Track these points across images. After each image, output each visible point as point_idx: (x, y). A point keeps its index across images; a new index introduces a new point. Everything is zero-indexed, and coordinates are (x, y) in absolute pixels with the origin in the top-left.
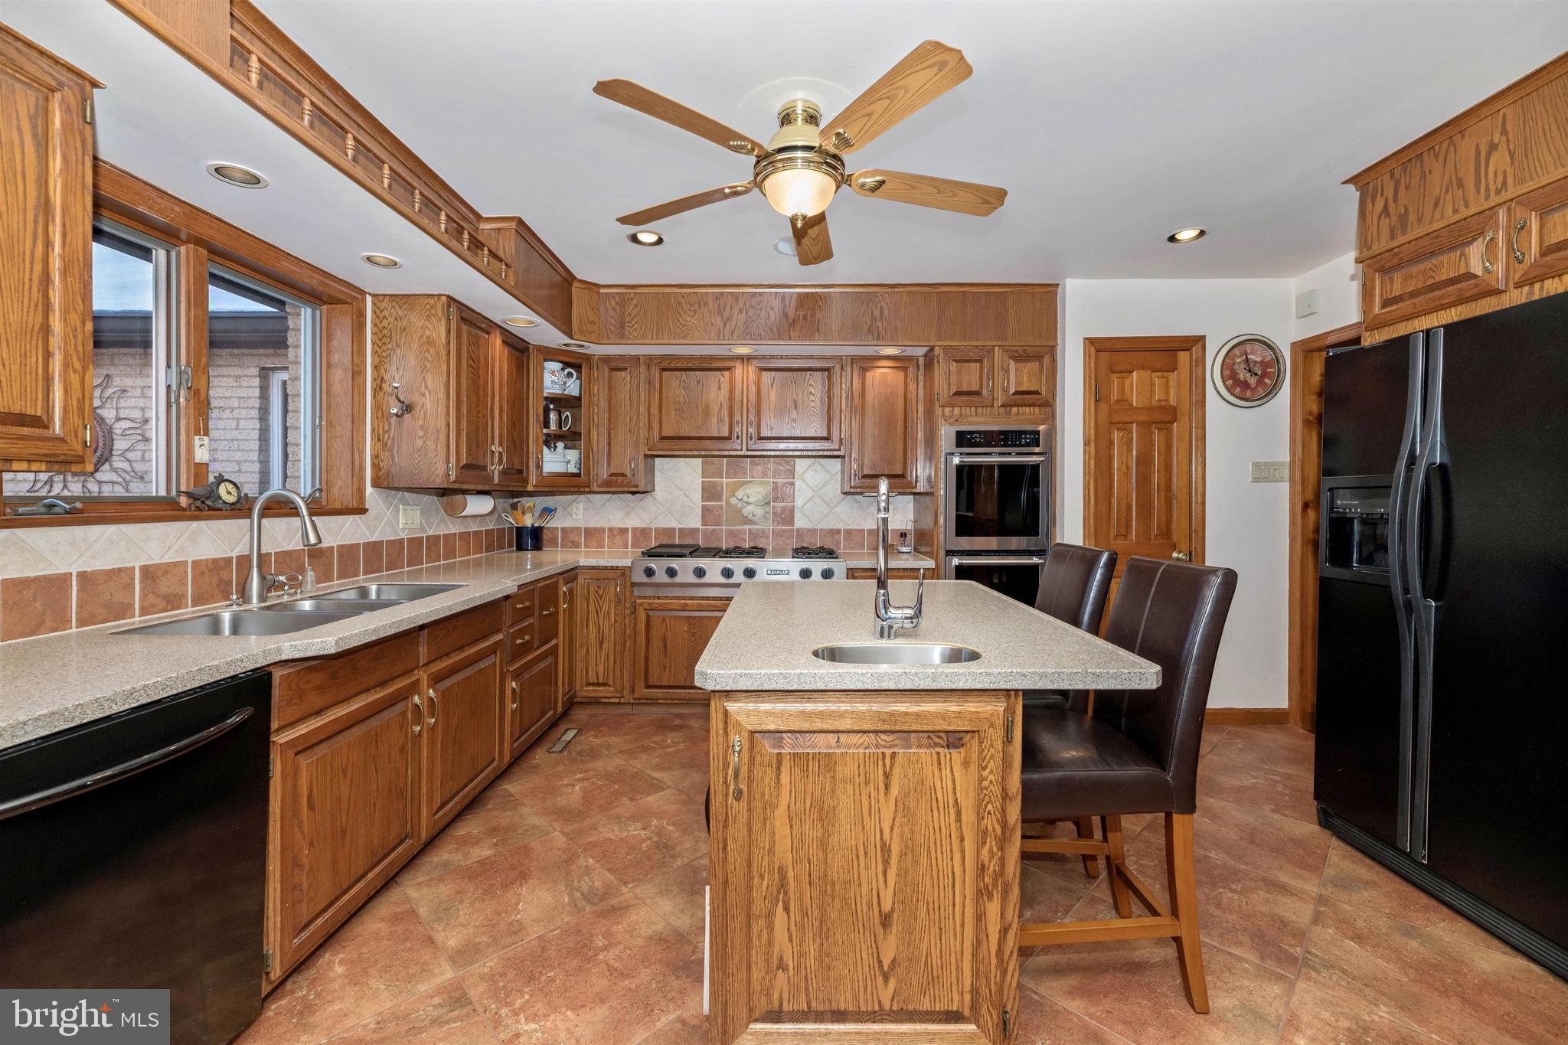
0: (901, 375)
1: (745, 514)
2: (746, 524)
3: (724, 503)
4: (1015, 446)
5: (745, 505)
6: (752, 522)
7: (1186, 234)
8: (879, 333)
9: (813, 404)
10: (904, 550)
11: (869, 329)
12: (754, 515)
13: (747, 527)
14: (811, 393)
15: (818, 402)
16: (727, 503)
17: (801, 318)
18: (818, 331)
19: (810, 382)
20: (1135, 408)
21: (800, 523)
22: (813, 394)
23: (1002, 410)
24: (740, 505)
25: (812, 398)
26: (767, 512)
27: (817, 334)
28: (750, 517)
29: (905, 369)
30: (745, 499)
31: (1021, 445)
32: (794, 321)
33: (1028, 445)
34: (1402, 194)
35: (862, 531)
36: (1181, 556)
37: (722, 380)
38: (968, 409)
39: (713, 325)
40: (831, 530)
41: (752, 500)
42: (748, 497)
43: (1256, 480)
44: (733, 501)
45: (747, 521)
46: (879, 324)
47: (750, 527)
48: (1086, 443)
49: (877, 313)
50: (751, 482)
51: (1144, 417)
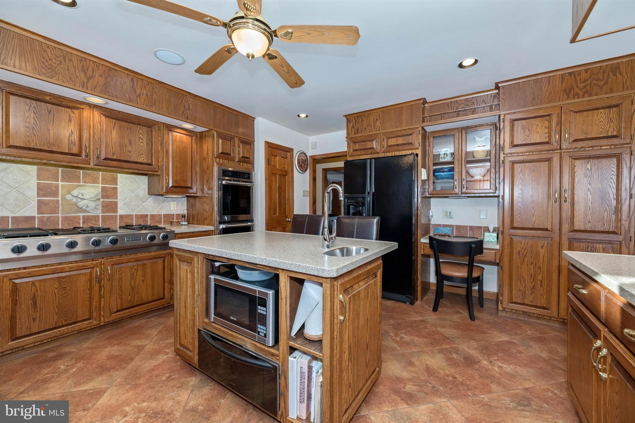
0: (189, 138)
1: (80, 206)
2: (81, 212)
3: (60, 199)
4: (242, 178)
5: (80, 200)
6: (85, 211)
7: (303, 116)
8: (188, 116)
9: (142, 144)
10: (184, 223)
11: (183, 113)
12: (87, 207)
13: (81, 215)
14: (140, 138)
15: (145, 143)
16: (63, 198)
17: (144, 95)
18: (155, 105)
19: (140, 132)
20: (278, 169)
21: (121, 211)
22: (142, 139)
23: (237, 163)
24: (74, 200)
25: (141, 141)
26: (98, 205)
27: (154, 106)
28: (84, 208)
29: (191, 136)
30: (80, 196)
31: (244, 178)
32: (140, 95)
33: (247, 178)
34: (357, 124)
35: (160, 215)
36: (289, 220)
37: (72, 115)
38: (225, 160)
39: (77, 77)
40: (142, 215)
41: (85, 197)
42: (82, 195)
43: (303, 196)
44: (69, 197)
45: (81, 210)
46: (188, 112)
47: (84, 214)
48: (266, 180)
49: (187, 106)
50: (84, 185)
51: (280, 173)
